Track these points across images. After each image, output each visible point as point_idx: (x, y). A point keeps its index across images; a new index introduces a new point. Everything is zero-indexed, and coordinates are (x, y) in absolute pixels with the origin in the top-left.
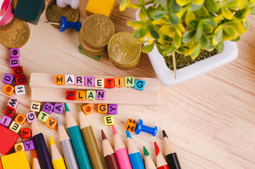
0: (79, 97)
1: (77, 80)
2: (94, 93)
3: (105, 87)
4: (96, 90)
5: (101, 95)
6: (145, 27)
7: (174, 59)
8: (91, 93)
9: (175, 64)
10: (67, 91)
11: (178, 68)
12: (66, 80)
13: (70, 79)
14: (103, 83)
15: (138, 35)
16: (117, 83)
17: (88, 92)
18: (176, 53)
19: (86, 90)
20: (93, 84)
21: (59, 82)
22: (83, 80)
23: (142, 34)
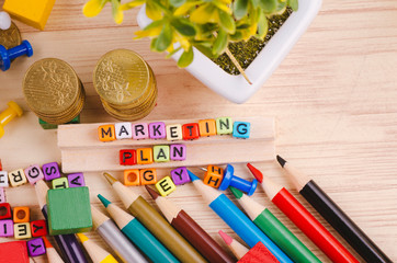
0: (143, 159)
1: (137, 131)
2: (167, 150)
3: (184, 139)
4: (170, 145)
5: (178, 152)
6: (167, 27)
7: (232, 57)
8: (161, 150)
9: (236, 63)
10: (121, 151)
11: (245, 66)
12: (118, 131)
13: (123, 130)
14: (179, 132)
15: (162, 45)
16: (203, 130)
17: (157, 150)
18: (230, 46)
19: (152, 147)
20: (163, 135)
21: (107, 137)
22: (146, 130)
23: (167, 40)
